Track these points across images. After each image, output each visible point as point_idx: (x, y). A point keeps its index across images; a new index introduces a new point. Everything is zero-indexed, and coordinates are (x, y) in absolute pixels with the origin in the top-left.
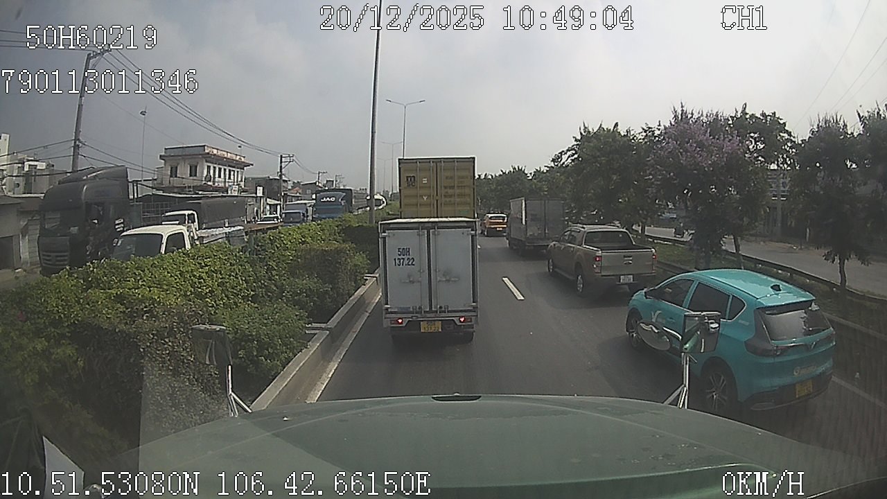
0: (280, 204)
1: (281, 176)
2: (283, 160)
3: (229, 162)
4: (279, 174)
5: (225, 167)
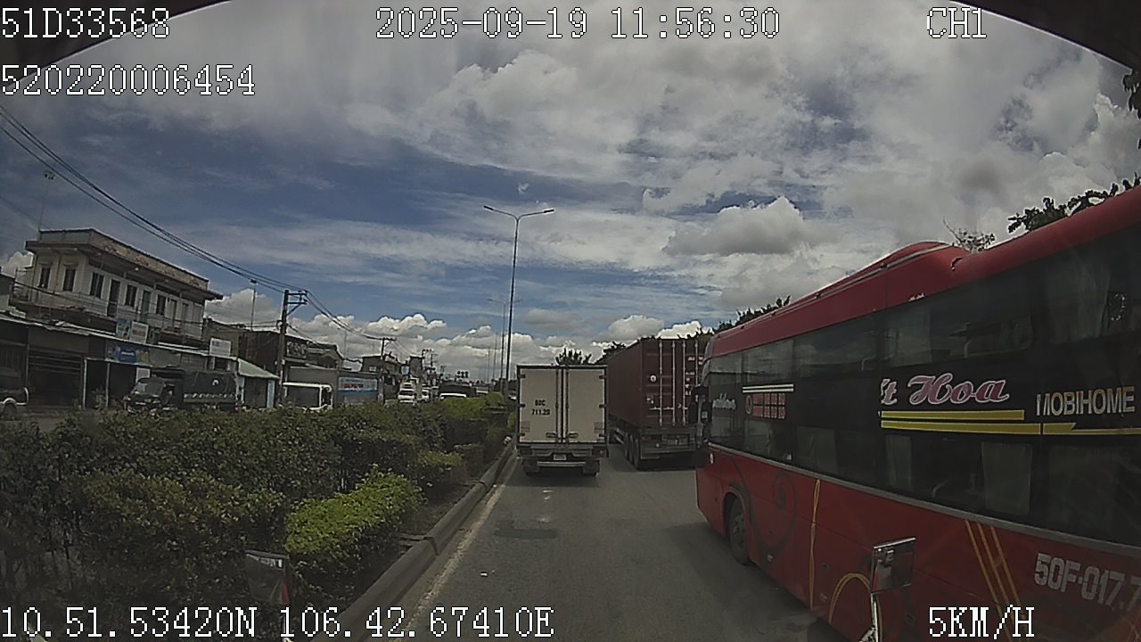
1: (284, 326)
2: (289, 301)
3: (157, 280)
4: (281, 323)
5: (148, 289)
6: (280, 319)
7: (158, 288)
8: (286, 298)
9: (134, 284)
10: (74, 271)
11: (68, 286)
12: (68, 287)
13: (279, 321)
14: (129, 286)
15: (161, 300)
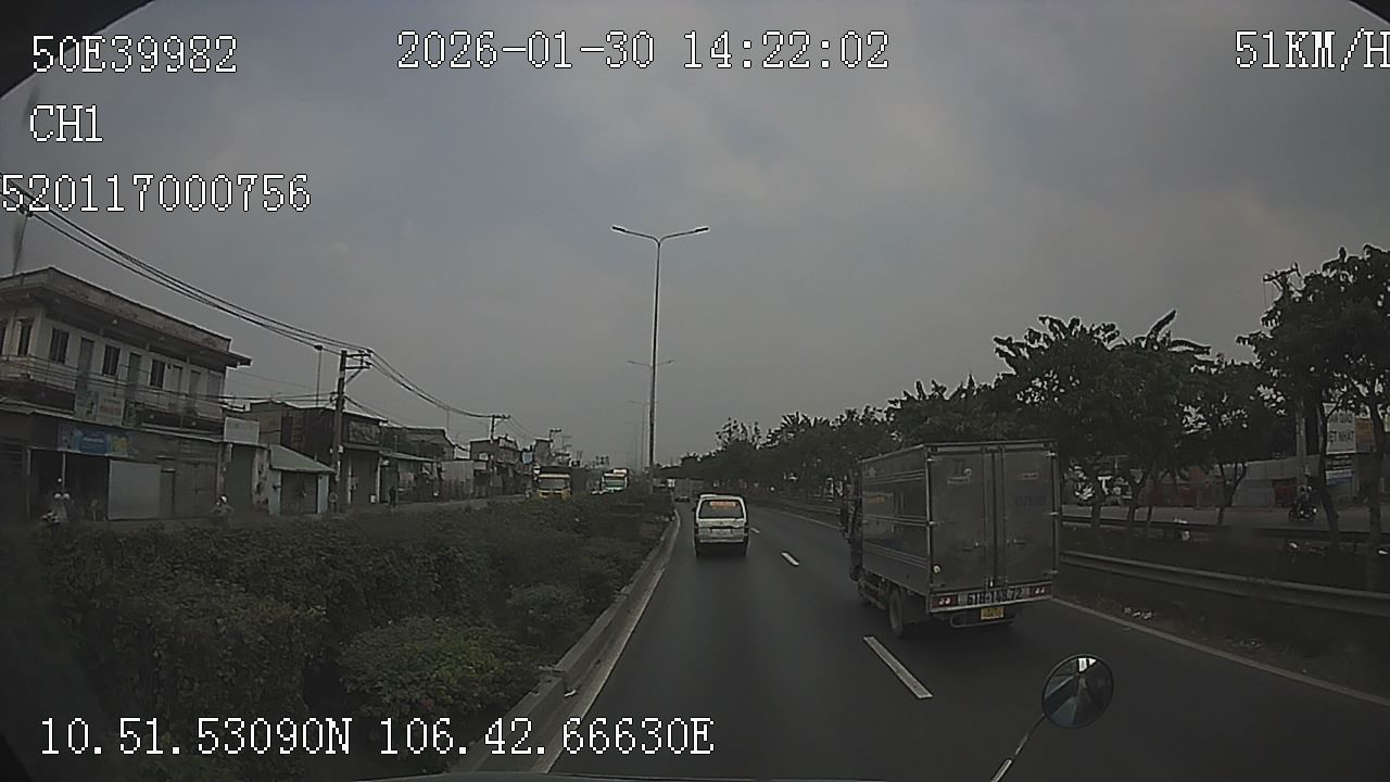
0: (332, 476)
1: (340, 401)
2: (347, 366)
3: (150, 339)
4: (336, 396)
5: (137, 351)
6: (336, 390)
7: (153, 349)
8: (343, 361)
9: (114, 344)
13: (334, 393)
14: (109, 347)
15: (158, 368)
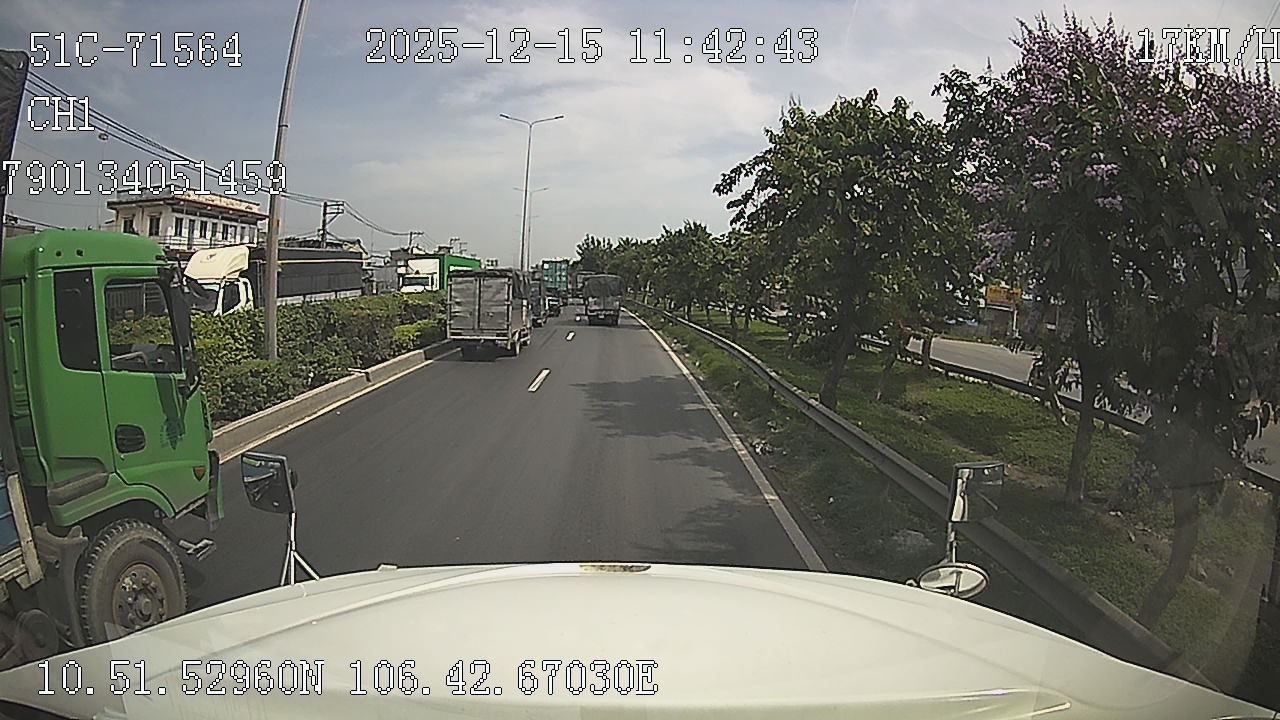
1: (323, 236)
2: (328, 211)
3: (221, 213)
4: (321, 232)
5: (215, 221)
6: (321, 227)
7: (223, 218)
8: (325, 210)
9: (204, 219)
10: (159, 219)
11: (154, 230)
12: (154, 232)
13: (319, 230)
14: (202, 222)
15: (225, 227)
